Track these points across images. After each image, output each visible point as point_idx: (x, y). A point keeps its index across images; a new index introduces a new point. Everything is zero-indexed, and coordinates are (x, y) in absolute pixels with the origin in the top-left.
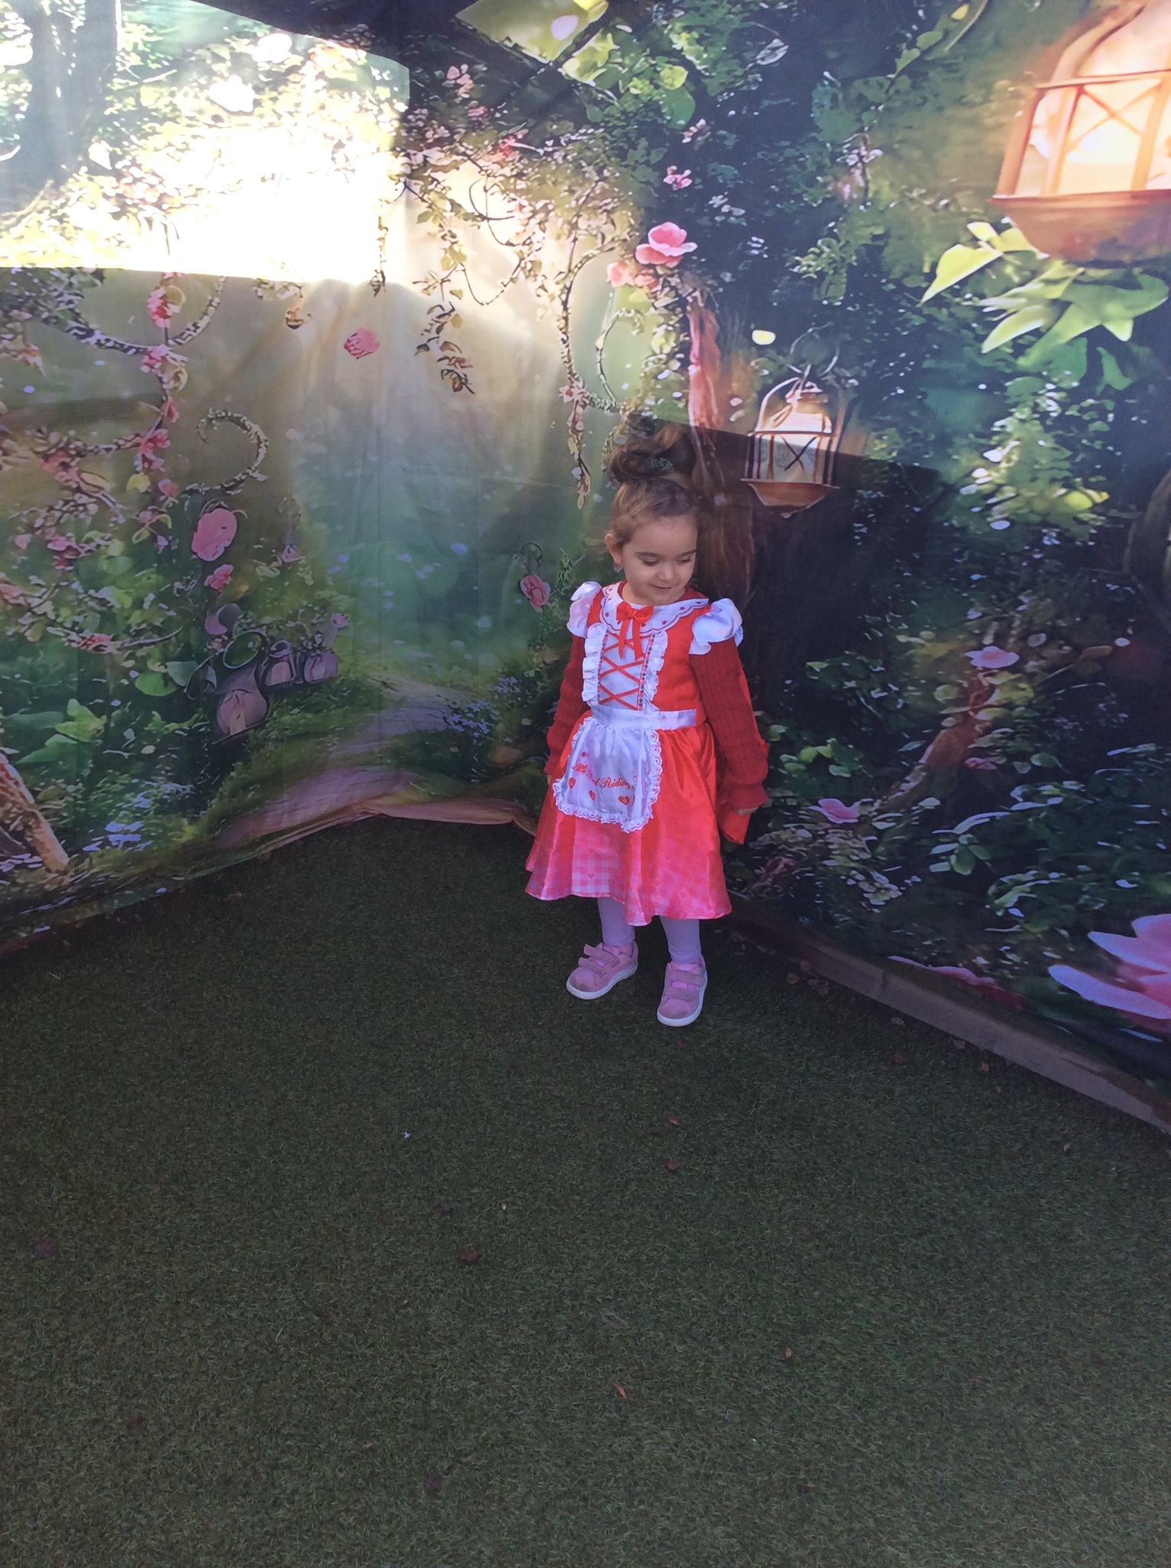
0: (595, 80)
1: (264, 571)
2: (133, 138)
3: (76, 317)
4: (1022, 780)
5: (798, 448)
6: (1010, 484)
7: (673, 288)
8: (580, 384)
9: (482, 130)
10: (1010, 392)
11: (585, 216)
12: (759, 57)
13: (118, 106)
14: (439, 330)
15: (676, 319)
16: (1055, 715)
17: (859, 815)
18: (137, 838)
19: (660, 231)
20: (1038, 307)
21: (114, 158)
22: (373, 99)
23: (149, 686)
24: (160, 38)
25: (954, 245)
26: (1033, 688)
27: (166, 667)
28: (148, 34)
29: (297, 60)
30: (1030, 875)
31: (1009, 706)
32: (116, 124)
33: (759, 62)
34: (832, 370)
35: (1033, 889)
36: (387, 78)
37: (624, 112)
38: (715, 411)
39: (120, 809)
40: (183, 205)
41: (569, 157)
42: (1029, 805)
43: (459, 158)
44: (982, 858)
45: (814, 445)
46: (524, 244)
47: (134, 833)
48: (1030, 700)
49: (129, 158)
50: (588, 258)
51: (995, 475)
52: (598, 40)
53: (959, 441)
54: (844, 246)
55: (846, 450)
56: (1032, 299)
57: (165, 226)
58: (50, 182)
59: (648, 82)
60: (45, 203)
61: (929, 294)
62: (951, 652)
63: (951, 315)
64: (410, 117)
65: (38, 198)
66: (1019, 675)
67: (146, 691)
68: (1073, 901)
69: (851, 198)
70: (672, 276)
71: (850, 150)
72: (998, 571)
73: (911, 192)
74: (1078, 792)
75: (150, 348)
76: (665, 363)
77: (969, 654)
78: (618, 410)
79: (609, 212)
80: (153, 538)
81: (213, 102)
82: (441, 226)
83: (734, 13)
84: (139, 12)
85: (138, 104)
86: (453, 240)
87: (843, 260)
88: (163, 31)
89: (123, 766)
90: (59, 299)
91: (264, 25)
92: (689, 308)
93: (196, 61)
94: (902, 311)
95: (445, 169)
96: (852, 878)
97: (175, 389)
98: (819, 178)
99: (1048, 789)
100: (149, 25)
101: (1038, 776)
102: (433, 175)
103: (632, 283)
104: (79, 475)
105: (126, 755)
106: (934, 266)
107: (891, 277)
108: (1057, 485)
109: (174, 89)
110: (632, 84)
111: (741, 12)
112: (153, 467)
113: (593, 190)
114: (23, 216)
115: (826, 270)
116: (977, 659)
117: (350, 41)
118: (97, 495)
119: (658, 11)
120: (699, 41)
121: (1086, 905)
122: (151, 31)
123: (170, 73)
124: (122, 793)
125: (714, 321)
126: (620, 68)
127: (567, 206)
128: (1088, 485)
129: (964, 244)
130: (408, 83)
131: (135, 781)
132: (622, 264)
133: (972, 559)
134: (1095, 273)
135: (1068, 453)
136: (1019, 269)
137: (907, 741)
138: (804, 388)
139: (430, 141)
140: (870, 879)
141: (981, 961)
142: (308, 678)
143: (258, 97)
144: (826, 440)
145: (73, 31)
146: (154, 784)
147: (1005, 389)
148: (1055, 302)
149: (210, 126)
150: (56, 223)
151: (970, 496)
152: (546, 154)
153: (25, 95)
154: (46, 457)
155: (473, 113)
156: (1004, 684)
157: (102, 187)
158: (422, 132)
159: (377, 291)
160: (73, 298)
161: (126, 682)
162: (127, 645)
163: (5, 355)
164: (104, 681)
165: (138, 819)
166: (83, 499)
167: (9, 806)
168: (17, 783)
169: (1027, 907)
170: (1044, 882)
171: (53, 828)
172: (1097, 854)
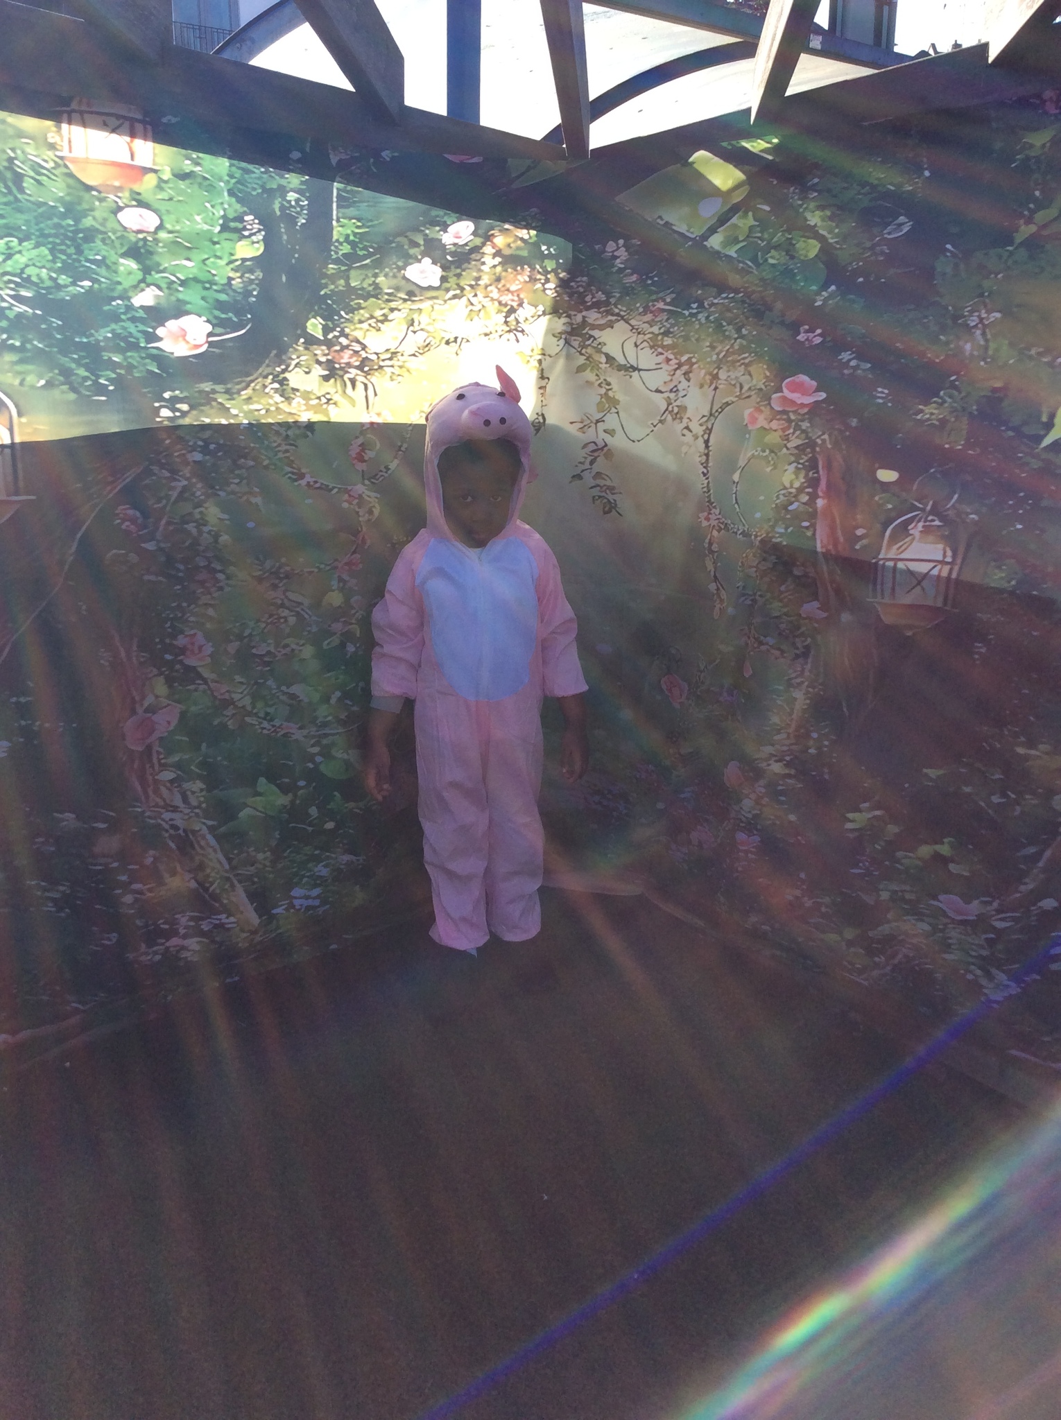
0: (736, 252)
2: (342, 313)
3: (290, 463)
5: (921, 573)
7: (803, 431)
8: (717, 511)
9: (634, 294)
11: (725, 368)
12: (885, 232)
13: (332, 287)
14: (592, 463)
15: (806, 458)
17: (976, 912)
18: (317, 903)
19: (794, 380)
21: (326, 330)
22: (540, 270)
24: (367, 230)
27: (348, 754)
28: (358, 227)
29: (478, 241)
32: (329, 302)
33: (886, 236)
34: (953, 505)
36: (553, 252)
37: (762, 280)
38: (842, 539)
39: (304, 877)
40: (381, 367)
41: (711, 318)
43: (615, 318)
45: (935, 572)
46: (671, 391)
47: (314, 898)
49: (338, 329)
50: (727, 404)
52: (740, 218)
54: (966, 396)
55: (967, 577)
57: (366, 385)
58: (274, 352)
59: (784, 253)
60: (269, 370)
61: (1047, 441)
64: (572, 284)
65: (264, 365)
69: (972, 355)
70: (802, 421)
71: (971, 312)
73: (1030, 350)
75: (349, 488)
76: (794, 497)
78: (751, 536)
79: (747, 365)
80: (343, 645)
81: (408, 280)
82: (597, 375)
83: (862, 194)
84: (352, 209)
85: (348, 284)
86: (608, 387)
87: (964, 409)
88: (370, 224)
90: (279, 449)
91: (453, 215)
92: (818, 449)
93: (396, 247)
94: (1020, 455)
95: (601, 328)
96: (971, 972)
97: (369, 520)
98: (942, 337)
100: (359, 220)
102: (591, 332)
103: (767, 427)
104: (284, 594)
106: (1052, 416)
107: (1010, 425)
109: (377, 271)
110: (769, 255)
111: (869, 194)
112: (346, 586)
113: (732, 345)
114: (252, 381)
115: (948, 418)
117: (524, 223)
118: (298, 609)
119: (794, 193)
120: (831, 218)
122: (359, 224)
123: (374, 258)
124: (306, 862)
125: (841, 460)
126: (760, 242)
127: (709, 360)
130: (571, 256)
131: (317, 852)
132: (758, 410)
138: (925, 522)
139: (589, 304)
140: (989, 975)
143: (444, 274)
144: (947, 568)
145: (298, 227)
146: (333, 855)
149: (405, 300)
150: (276, 385)
152: (691, 315)
153: (257, 282)
154: (260, 580)
155: (626, 280)
157: (316, 355)
158: (582, 296)
159: (538, 430)
160: (288, 447)
161: (311, 765)
162: (312, 733)
163: (232, 496)
164: (291, 763)
165: (320, 885)
166: (286, 613)
167: (208, 871)
168: (215, 851)
171: (246, 891)
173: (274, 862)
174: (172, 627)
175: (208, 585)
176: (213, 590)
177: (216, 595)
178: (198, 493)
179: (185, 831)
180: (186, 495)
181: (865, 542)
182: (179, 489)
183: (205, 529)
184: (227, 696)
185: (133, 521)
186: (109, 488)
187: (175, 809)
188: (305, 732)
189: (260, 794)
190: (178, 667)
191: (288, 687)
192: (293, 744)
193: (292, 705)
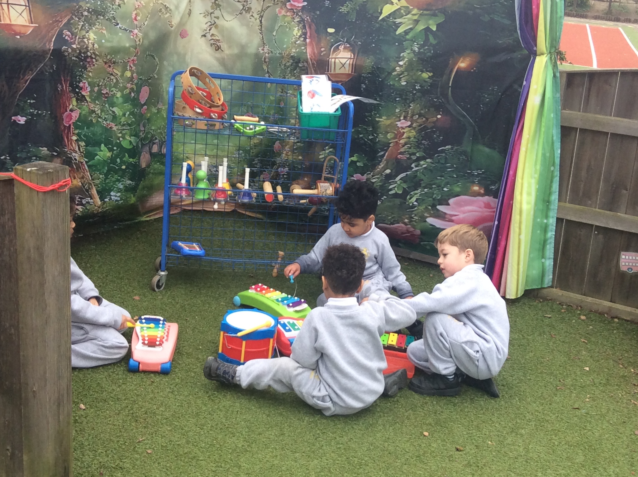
1: (154, 110)
3: (114, 19)
4: (415, 161)
5: (344, 62)
6: (406, 71)
7: (299, 16)
8: (267, 47)
10: (405, 45)
14: (210, 30)
15: (301, 25)
16: (422, 140)
17: (366, 178)
18: (119, 199)
20: (411, 22)
23: (125, 144)
25: (386, 4)
26: (416, 132)
27: (131, 138)
30: (419, 191)
31: (409, 138)
34: (353, 40)
35: (420, 195)
38: (316, 52)
39: (115, 187)
42: (417, 168)
44: (405, 187)
45: (348, 62)
46: (245, 2)
47: (118, 197)
48: (415, 136)
50: (268, 6)
51: (402, 69)
53: (391, 59)
54: (355, 4)
55: (358, 63)
56: (409, 19)
61: (380, 18)
62: (391, 123)
63: (387, 24)
66: (411, 128)
67: (124, 146)
68: (432, 197)
70: (299, 12)
72: (404, 97)
74: (431, 162)
75: (133, 30)
76: (298, 39)
77: (397, 123)
78: (282, 54)
80: (130, 93)
87: (355, 8)
89: (116, 172)
90: (110, 13)
92: (305, 22)
94: (373, 23)
97: (139, 44)
99: (422, 163)
101: (419, 159)
103: (285, 15)
104: (113, 70)
105: (117, 168)
106: (382, 10)
107: (369, 13)
108: (419, 71)
112: (133, 69)
115: (349, 11)
116: (399, 124)
118: (116, 76)
121: (435, 198)
124: (115, 181)
125: (314, 25)
128: (427, 71)
129: (389, 4)
131: (119, 178)
133: (396, 94)
134: (425, 12)
135: (421, 62)
136: (405, 11)
137: (380, 152)
138: (344, 45)
141: (406, 220)
142: (163, 152)
144: (352, 60)
146: (124, 180)
147: (403, 44)
148: (415, 20)
151: (395, 75)
154: (106, 63)
156: (407, 131)
159: (189, 16)
160: (114, 12)
161: (118, 141)
162: (120, 128)
163: (97, 30)
164: (112, 140)
165: (119, 192)
166: (112, 77)
167: (85, 179)
168: (87, 171)
169: (419, 201)
170: (423, 192)
171: (96, 190)
172: (437, 181)
173: (105, 180)
174: (79, 78)
175: (90, 63)
176: (92, 65)
177: (92, 67)
178: (87, 28)
179: (79, 161)
180: (83, 28)
181: (324, 52)
182: (81, 25)
183: (90, 41)
184: (93, 109)
185: (69, 36)
186: (60, 23)
187: (76, 152)
188: (117, 127)
189: (102, 151)
190: (80, 95)
191: (112, 108)
192: (113, 132)
193: (113, 116)
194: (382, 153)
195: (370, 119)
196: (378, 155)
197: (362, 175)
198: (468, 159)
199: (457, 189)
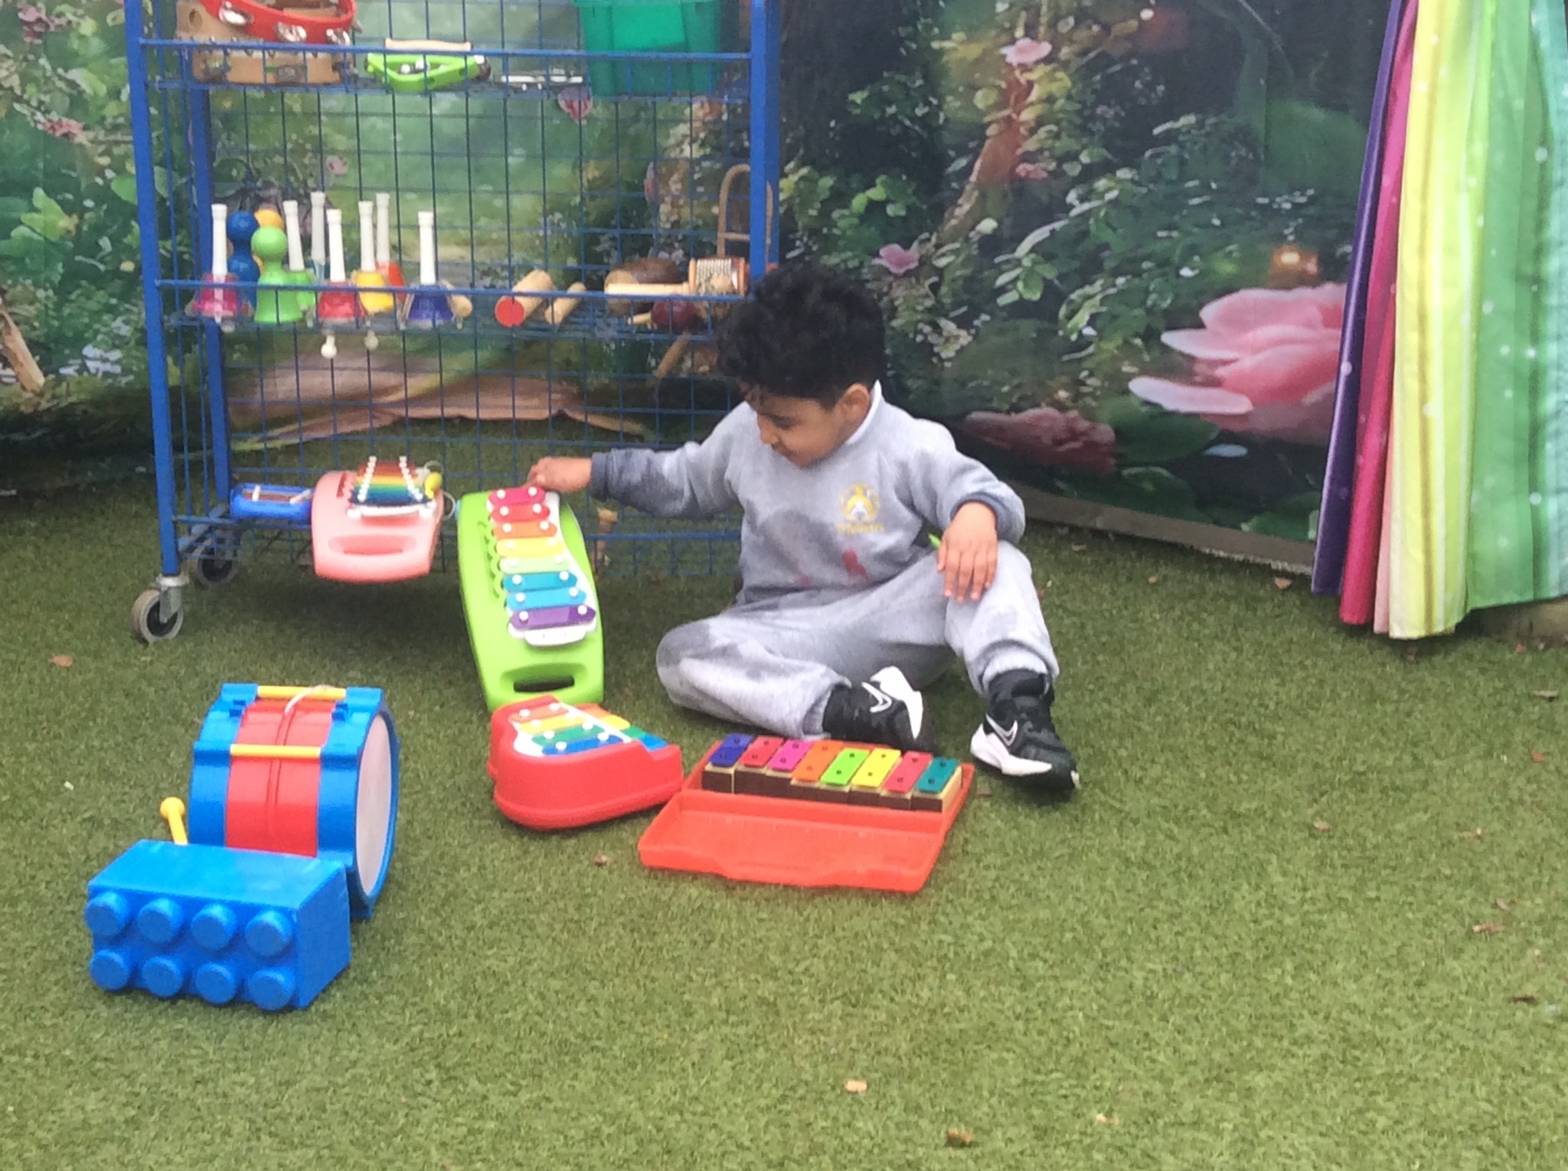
4: (1076, 182)
16: (1095, 105)
17: (917, 256)
18: (118, 369)
23: (127, 191)
26: (1070, 76)
30: (1097, 286)
31: (1050, 99)
35: (1102, 302)
42: (1086, 206)
44: (1050, 276)
47: (114, 363)
48: (1069, 91)
62: (985, 52)
66: (1054, 65)
67: (124, 197)
68: (1142, 304)
74: (1132, 181)
89: (98, 280)
96: (921, 332)
99: (1101, 184)
101: (1089, 174)
105: (102, 267)
116: (1012, 55)
121: (1154, 305)
131: (114, 301)
140: (937, 329)
141: (1062, 394)
146: (135, 309)
156: (1039, 80)
161: (100, 181)
162: (101, 138)
164: (74, 174)
165: (118, 348)
169: (1099, 323)
170: (1112, 291)
171: (24, 338)
172: (1158, 247)
173: (58, 307)
188: (91, 134)
189: (36, 210)
191: (66, 71)
192: (77, 151)
193: (70, 96)
194: (962, 162)
195: (914, 46)
196: (950, 169)
197: (907, 246)
198: (1256, 155)
199: (1227, 268)
